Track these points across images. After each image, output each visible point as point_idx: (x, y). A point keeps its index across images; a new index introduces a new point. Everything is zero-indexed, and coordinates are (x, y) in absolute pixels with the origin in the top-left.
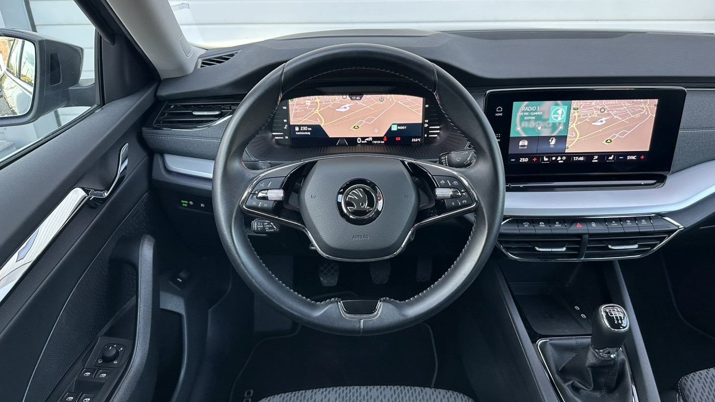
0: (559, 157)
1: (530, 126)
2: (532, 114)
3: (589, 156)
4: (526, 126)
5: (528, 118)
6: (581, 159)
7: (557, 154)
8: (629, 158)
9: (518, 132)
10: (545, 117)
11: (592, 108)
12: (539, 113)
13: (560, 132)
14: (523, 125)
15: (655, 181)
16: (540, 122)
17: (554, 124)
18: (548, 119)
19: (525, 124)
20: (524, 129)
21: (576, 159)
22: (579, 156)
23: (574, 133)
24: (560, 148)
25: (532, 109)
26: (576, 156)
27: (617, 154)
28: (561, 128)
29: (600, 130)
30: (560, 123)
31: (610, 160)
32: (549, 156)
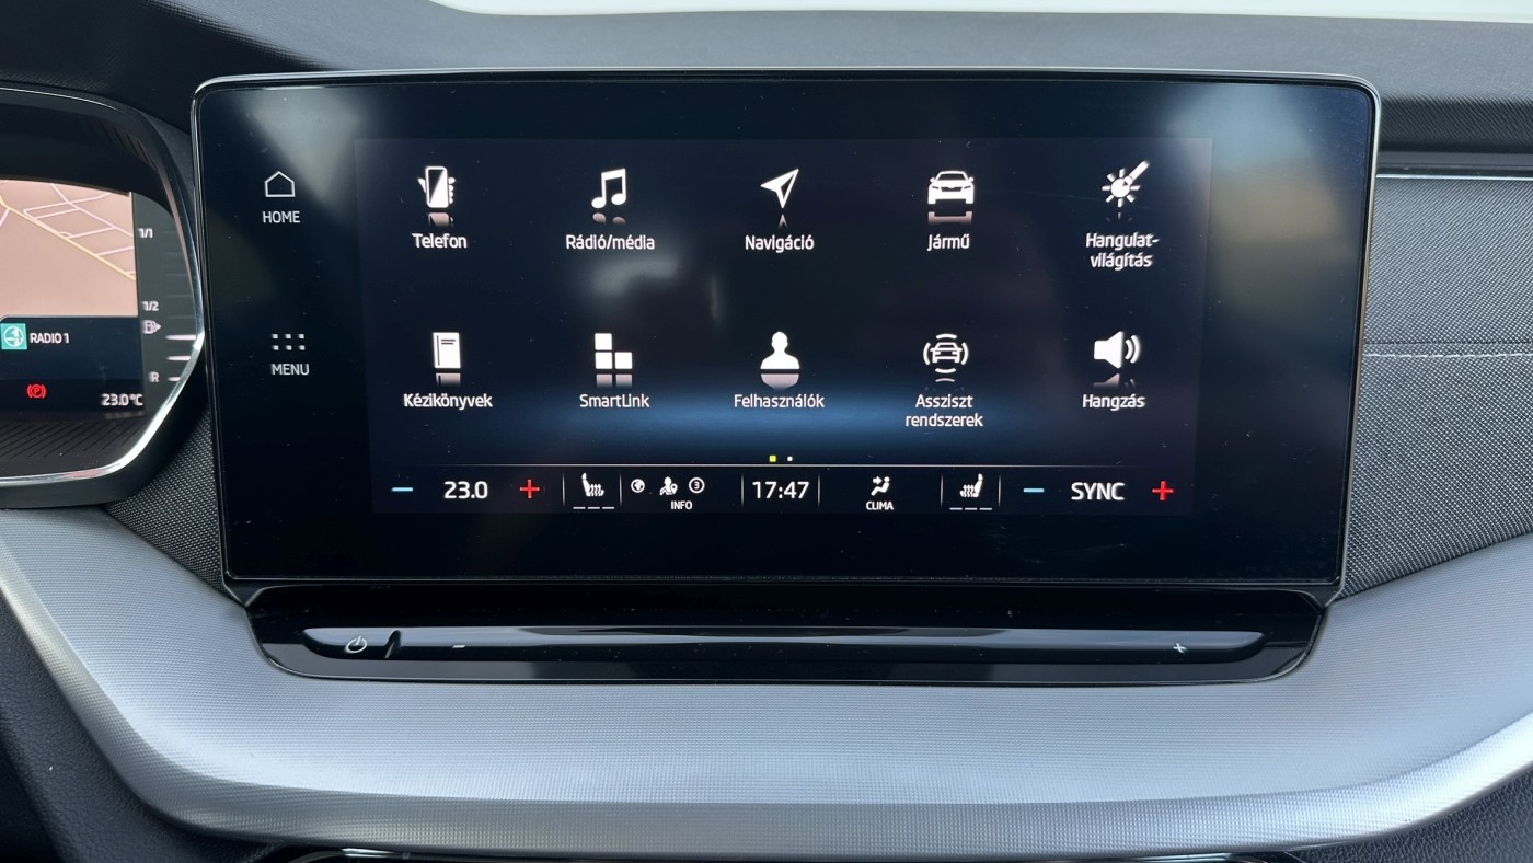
0: (668, 481)
6: (799, 490)
7: (655, 464)
8: (1081, 491)
15: (1256, 636)
21: (766, 489)
22: (784, 479)
26: (765, 474)
27: (1007, 470)
31: (970, 501)
32: (612, 466)
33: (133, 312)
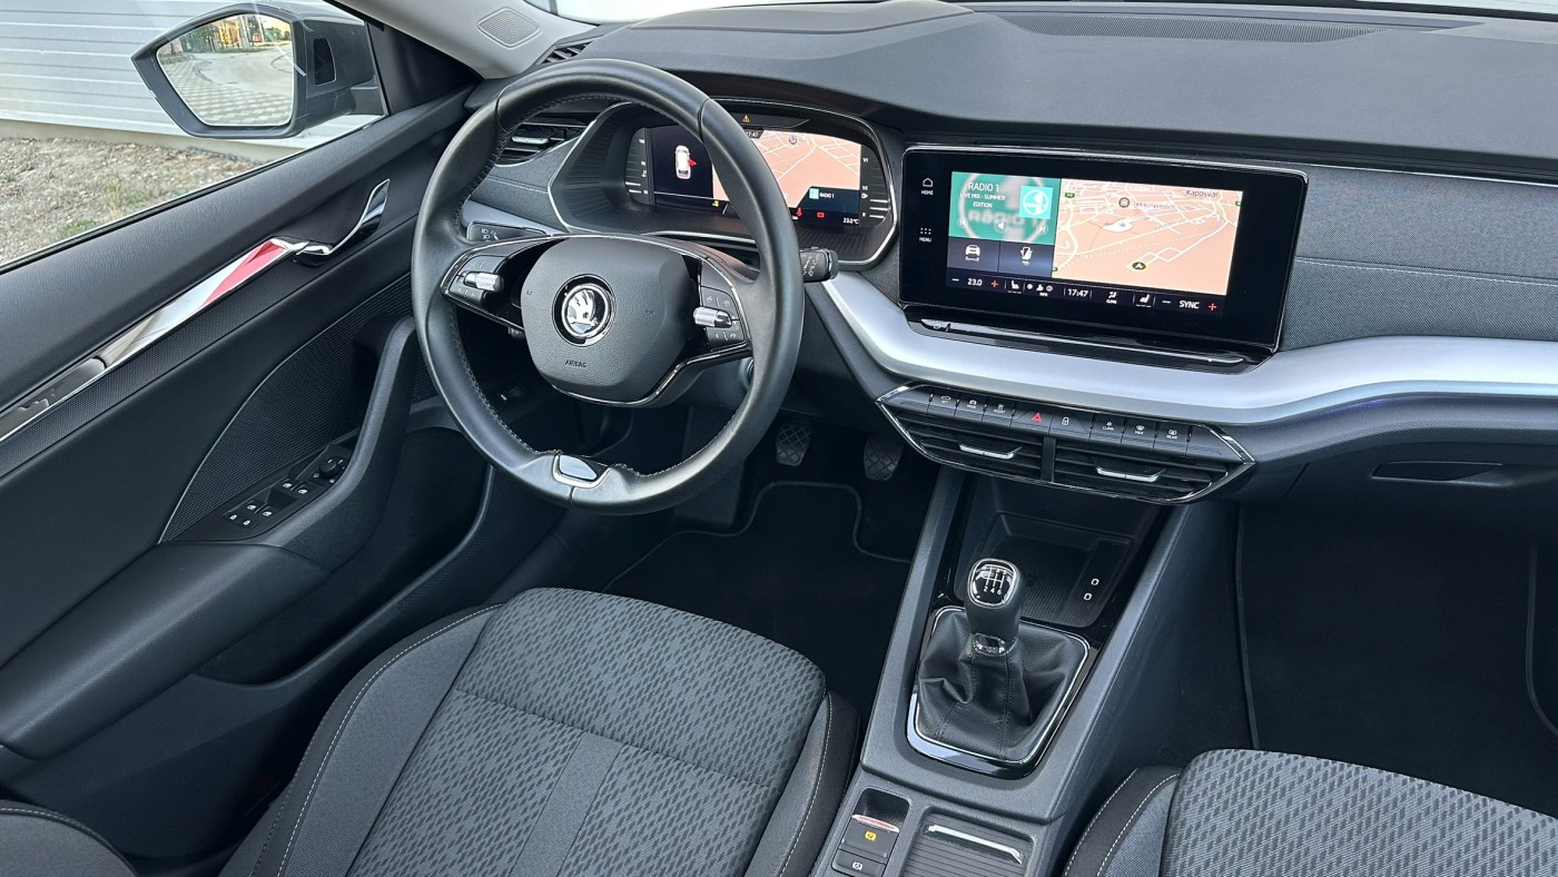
0: (1040, 286)
1: (984, 220)
2: (987, 197)
3: (1100, 290)
4: (977, 218)
5: (980, 204)
6: (1084, 293)
7: (1036, 280)
8: (1183, 304)
9: (963, 230)
10: (1011, 205)
11: (1103, 196)
12: (999, 197)
13: (1041, 237)
15: (1240, 360)
16: (1003, 214)
17: (1028, 220)
18: (1017, 211)
19: (975, 216)
20: (972, 224)
21: (1073, 292)
22: (1078, 289)
23: (1067, 242)
24: (1039, 268)
26: (1073, 287)
27: (1159, 294)
28: (1041, 229)
29: (1121, 243)
30: (1039, 221)
31: (1143, 303)
32: (1022, 280)
33: (858, 188)
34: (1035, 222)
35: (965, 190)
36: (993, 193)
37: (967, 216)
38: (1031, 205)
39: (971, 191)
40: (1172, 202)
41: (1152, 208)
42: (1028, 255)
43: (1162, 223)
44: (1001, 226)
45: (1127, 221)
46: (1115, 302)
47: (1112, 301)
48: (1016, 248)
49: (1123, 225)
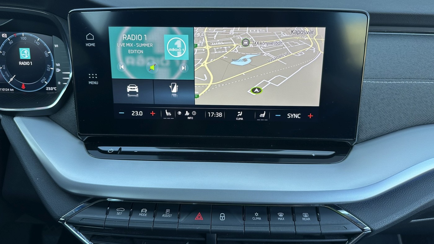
0: (187, 112)
1: (138, 63)
2: (138, 45)
3: (230, 111)
4: (133, 63)
5: (133, 52)
6: (220, 115)
7: (184, 108)
8: (290, 116)
9: (122, 72)
10: (158, 51)
12: (147, 45)
13: (184, 74)
14: (128, 62)
15: (333, 152)
16: (152, 59)
17: (173, 62)
18: (163, 55)
19: (131, 61)
20: (129, 68)
21: (211, 114)
22: (215, 111)
24: (185, 98)
25: (137, 37)
26: (211, 111)
27: (272, 110)
28: (183, 68)
29: (243, 73)
30: (181, 61)
31: (262, 118)
32: (173, 108)
34: (178, 63)
35: (120, 40)
36: (143, 42)
37: (124, 61)
38: (173, 50)
39: (125, 41)
40: (281, 40)
41: (265, 46)
42: (175, 90)
43: (273, 57)
44: (152, 68)
45: (248, 57)
46: (242, 119)
47: (240, 119)
48: (166, 84)
49: (245, 60)
